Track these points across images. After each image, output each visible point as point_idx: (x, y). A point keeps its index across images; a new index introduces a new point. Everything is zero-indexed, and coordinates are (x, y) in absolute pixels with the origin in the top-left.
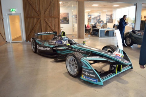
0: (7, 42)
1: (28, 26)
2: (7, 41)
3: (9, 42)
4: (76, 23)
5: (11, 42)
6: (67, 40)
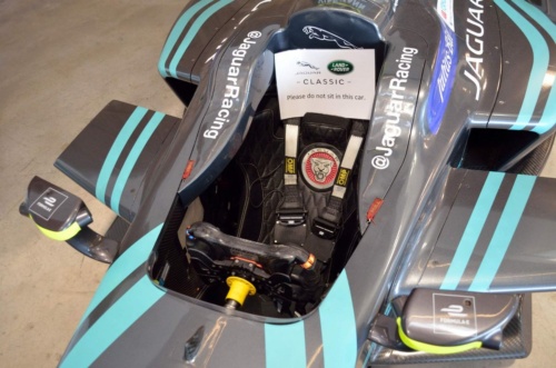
6: (367, 46)
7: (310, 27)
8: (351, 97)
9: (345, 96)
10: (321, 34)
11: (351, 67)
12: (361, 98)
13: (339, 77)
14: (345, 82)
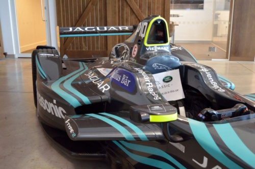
0: (5, 54)
1: (67, 7)
2: (5, 51)
3: (13, 56)
4: (225, 9)
5: (16, 56)
6: (176, 68)
7: (155, 64)
8: (174, 91)
9: (171, 91)
10: (159, 66)
11: (171, 78)
12: (177, 90)
13: (167, 84)
14: (170, 85)
